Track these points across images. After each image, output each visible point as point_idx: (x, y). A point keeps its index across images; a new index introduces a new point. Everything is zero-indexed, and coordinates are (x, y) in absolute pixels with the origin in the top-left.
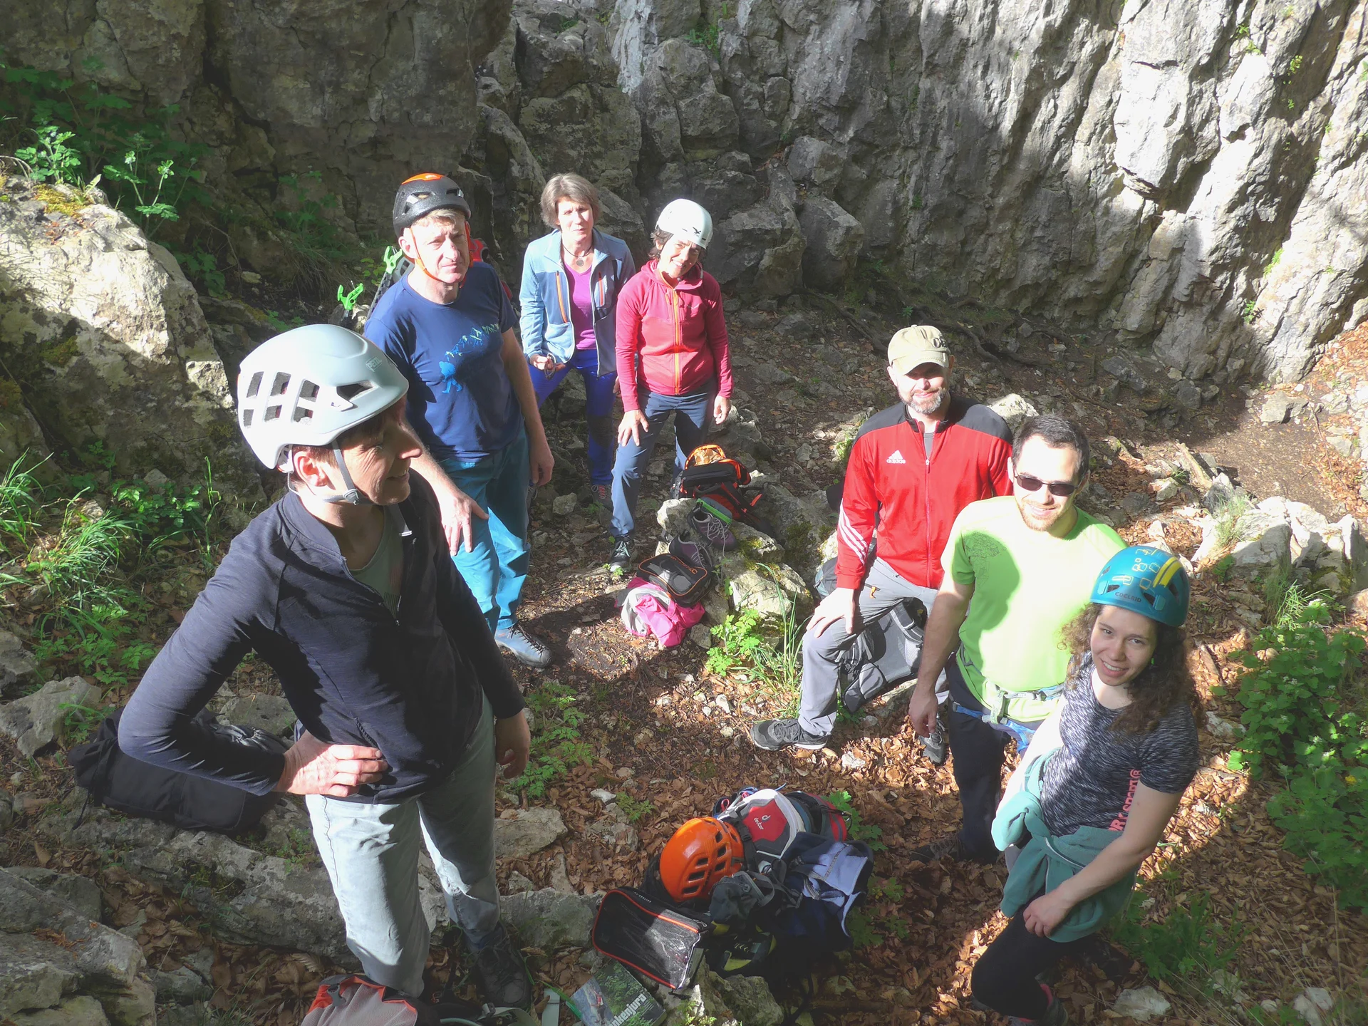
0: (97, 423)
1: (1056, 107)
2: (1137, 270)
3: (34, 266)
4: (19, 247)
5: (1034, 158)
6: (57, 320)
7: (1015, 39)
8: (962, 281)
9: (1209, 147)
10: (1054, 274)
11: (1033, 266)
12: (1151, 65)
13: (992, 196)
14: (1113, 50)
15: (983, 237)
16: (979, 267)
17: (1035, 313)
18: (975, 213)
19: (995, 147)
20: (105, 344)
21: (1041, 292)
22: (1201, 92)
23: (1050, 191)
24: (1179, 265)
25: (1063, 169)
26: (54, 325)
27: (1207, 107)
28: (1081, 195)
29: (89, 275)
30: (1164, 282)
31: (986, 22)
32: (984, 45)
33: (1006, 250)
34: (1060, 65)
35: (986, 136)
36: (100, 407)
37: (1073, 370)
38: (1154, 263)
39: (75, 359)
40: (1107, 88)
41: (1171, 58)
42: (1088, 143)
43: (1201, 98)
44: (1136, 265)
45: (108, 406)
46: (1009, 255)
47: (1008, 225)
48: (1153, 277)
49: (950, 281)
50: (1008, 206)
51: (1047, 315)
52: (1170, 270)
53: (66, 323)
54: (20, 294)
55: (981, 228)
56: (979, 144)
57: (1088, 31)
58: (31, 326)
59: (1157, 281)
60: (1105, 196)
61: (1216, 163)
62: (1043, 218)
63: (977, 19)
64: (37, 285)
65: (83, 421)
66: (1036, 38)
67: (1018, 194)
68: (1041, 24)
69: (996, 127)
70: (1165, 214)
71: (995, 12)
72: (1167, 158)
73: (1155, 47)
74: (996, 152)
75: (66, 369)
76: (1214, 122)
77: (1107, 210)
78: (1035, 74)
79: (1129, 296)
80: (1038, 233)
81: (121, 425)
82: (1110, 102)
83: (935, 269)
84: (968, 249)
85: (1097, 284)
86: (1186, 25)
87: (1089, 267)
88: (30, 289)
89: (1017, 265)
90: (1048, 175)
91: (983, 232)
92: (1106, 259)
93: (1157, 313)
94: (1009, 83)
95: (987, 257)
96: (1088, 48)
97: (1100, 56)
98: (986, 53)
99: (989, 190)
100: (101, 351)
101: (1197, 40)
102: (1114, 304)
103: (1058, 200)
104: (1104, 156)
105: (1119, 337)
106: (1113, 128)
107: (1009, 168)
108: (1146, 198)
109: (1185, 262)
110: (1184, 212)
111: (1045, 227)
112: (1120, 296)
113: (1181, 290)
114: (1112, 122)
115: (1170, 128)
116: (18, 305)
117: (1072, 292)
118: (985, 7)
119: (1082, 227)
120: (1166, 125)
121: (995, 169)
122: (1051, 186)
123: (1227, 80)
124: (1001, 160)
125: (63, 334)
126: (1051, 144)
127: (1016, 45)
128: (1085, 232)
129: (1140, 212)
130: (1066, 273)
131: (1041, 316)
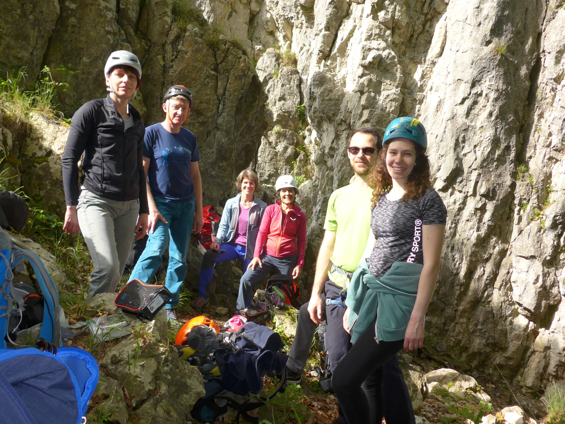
0: (42, 190)
1: (484, 271)
2: (530, 357)
3: (47, 130)
4: (45, 123)
5: (475, 292)
6: (46, 150)
7: (465, 239)
8: (444, 344)
9: (556, 298)
10: (488, 350)
11: (477, 343)
12: (524, 257)
13: (457, 305)
14: (509, 253)
15: (453, 324)
16: (452, 338)
17: (481, 370)
18: (449, 311)
19: (457, 282)
20: (58, 161)
21: (483, 357)
22: (549, 273)
23: (484, 308)
24: (549, 356)
25: (489, 300)
26: (44, 151)
27: (553, 280)
28: (499, 313)
29: (63, 136)
30: (543, 364)
31: (452, 230)
32: (452, 239)
33: (464, 332)
34: (485, 254)
35: (453, 277)
36: (46, 184)
37: (498, 397)
38: (537, 353)
39: (45, 163)
40: (507, 267)
41: (533, 254)
42: (500, 289)
43: (549, 275)
44: (529, 353)
45: (49, 185)
46: (466, 335)
47: (465, 320)
48: (537, 360)
49: (438, 343)
50: (464, 311)
51: (486, 371)
52: (545, 357)
53: (48, 151)
54: (38, 138)
55: (452, 319)
56: (450, 279)
57: (497, 242)
58: (37, 150)
59: (539, 362)
60: (510, 316)
61: (561, 306)
62: (481, 320)
63: (448, 228)
64: (45, 137)
65: (38, 187)
66: (473, 240)
67: (469, 306)
68: (475, 234)
69: (457, 274)
70: (540, 330)
71: (456, 227)
72: (536, 298)
73: (526, 250)
74: (458, 285)
75: (41, 165)
76: (557, 287)
77: (511, 323)
78: (473, 254)
79: (526, 369)
80: (479, 327)
81: (51, 193)
82: (508, 273)
83: (431, 334)
84: (446, 328)
85: (509, 358)
86: (538, 242)
87: (504, 349)
88: (42, 138)
89: (470, 341)
90: (483, 300)
91: (453, 321)
92: (513, 346)
93: (541, 380)
94: (463, 256)
95: (455, 334)
96: (497, 249)
97: (503, 253)
98: (452, 242)
99: (456, 302)
100: (55, 163)
101: (544, 249)
102: (520, 373)
103: (488, 312)
104: (508, 297)
105: (524, 390)
106: (511, 284)
107: (464, 293)
108: (530, 321)
109: (552, 354)
110: (549, 329)
111: (483, 324)
112: (522, 369)
113: (552, 369)
114: (510, 282)
115: (536, 285)
116: (35, 142)
117: (498, 361)
118: (452, 224)
119: (499, 327)
120: (534, 284)
121: (458, 292)
122: (484, 306)
123: (561, 270)
124: (460, 289)
125: (46, 155)
126: (483, 286)
127: (465, 241)
128: (501, 330)
129: (527, 326)
130: (494, 351)
131: (484, 371)
